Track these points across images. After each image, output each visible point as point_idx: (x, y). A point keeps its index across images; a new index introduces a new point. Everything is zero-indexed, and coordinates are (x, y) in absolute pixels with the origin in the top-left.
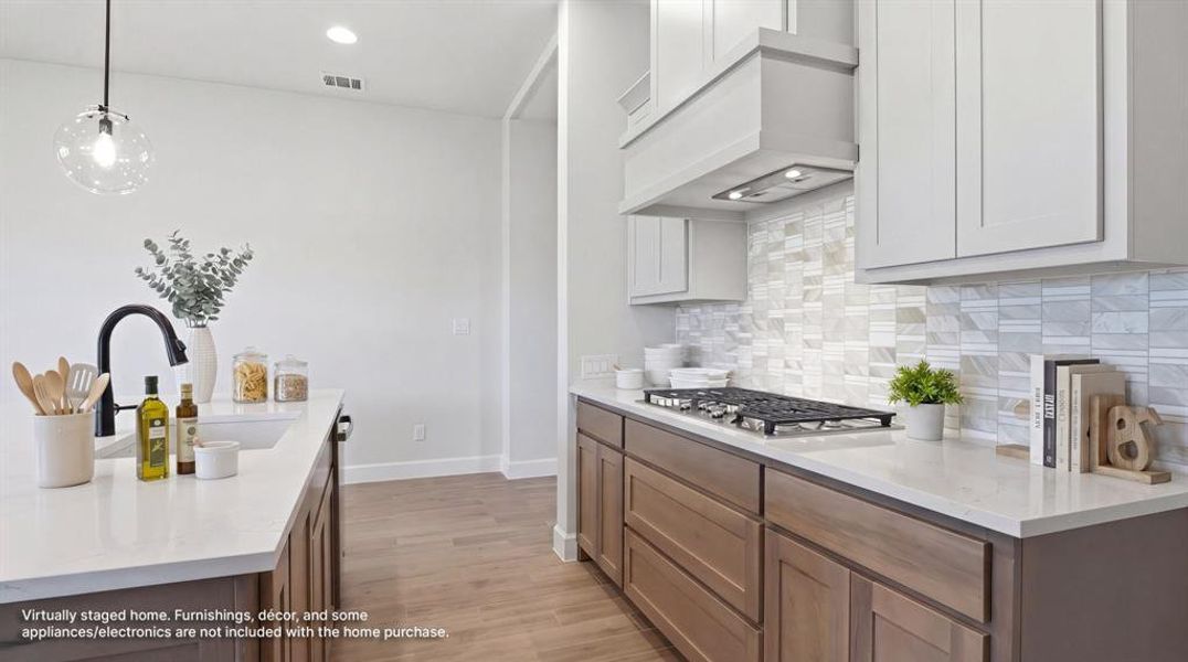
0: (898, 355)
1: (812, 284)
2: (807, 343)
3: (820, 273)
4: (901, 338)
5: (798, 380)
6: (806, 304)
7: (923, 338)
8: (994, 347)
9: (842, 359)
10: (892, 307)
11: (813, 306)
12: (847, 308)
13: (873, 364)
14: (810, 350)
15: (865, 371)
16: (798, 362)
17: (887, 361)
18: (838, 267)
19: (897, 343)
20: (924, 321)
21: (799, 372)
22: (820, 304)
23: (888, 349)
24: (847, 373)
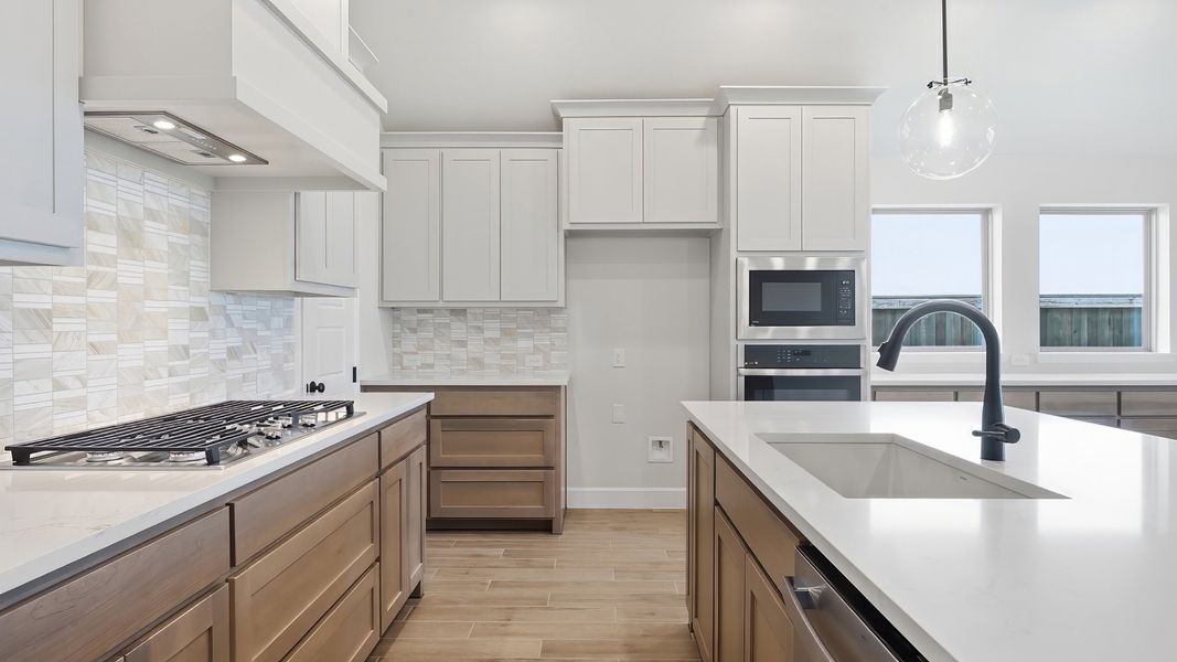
0: (191, 351)
1: (101, 265)
2: (95, 348)
3: (114, 252)
4: (192, 335)
5: (80, 403)
6: (90, 292)
7: (207, 335)
8: (240, 339)
9: (142, 363)
10: (187, 305)
11: (99, 296)
12: (148, 303)
13: (171, 364)
14: (99, 357)
15: (164, 373)
16: (78, 378)
17: (183, 359)
18: (137, 251)
19: (190, 339)
20: (207, 319)
21: (81, 392)
22: (113, 294)
23: (183, 346)
24: (146, 379)
